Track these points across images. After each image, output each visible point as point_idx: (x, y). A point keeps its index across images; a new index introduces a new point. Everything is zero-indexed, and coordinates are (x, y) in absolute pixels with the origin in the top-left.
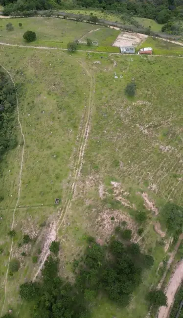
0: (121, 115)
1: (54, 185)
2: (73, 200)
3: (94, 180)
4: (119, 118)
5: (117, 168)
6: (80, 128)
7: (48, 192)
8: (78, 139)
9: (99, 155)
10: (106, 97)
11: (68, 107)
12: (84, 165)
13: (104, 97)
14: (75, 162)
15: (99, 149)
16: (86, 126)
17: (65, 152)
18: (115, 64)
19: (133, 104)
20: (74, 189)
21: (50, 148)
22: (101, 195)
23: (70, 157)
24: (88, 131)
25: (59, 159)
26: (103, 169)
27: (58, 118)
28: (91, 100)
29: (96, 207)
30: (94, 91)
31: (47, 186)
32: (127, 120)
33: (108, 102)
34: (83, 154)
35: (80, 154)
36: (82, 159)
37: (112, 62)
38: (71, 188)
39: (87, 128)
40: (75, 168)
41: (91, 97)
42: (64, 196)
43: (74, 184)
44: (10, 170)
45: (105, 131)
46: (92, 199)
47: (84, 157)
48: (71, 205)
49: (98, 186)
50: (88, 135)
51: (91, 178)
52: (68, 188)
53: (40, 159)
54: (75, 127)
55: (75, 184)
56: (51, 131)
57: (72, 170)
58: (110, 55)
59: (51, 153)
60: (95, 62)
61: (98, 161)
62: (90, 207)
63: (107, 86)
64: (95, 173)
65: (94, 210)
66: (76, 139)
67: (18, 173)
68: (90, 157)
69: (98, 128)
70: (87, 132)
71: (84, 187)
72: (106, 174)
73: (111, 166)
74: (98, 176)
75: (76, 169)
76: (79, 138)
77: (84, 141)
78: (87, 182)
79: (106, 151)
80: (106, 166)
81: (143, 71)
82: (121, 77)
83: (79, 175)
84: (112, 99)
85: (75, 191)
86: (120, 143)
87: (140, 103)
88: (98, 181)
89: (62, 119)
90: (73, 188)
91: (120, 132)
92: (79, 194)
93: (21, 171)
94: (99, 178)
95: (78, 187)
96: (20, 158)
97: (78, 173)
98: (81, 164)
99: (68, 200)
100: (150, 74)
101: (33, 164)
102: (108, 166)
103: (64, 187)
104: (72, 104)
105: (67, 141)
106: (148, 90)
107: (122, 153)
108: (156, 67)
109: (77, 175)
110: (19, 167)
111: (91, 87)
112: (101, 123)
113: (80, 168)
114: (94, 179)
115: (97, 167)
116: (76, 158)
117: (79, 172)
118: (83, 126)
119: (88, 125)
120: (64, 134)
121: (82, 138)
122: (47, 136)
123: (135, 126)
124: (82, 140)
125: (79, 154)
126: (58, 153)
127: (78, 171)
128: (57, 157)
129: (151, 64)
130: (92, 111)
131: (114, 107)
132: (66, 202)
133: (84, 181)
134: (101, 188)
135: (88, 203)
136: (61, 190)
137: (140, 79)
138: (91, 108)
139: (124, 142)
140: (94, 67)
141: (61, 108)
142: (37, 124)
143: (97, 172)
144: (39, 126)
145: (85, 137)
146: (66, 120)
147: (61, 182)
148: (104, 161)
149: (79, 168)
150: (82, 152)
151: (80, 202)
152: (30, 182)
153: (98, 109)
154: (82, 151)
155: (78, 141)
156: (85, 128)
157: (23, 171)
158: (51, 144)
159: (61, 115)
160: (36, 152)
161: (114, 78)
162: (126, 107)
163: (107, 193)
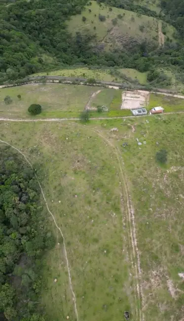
0: (161, 186)
1: (115, 291)
2: (144, 308)
3: (159, 276)
4: (160, 191)
5: (179, 254)
6: (122, 209)
7: (111, 304)
8: (124, 224)
9: (154, 241)
10: (138, 167)
11: (102, 185)
12: (141, 256)
13: (136, 168)
14: (129, 255)
15: (152, 232)
16: (128, 206)
17: (115, 243)
18: (134, 130)
19: (168, 172)
20: (140, 293)
21: (96, 241)
22: (173, 293)
23: (122, 249)
24: (132, 212)
25: (111, 255)
26: (164, 259)
27: (95, 201)
28: (124, 174)
29: (173, 312)
30: (124, 163)
31: (108, 294)
32: (169, 192)
33: (141, 173)
34: (136, 243)
35: (133, 243)
36: (137, 249)
37: (130, 128)
38: (137, 291)
39: (130, 208)
40: (132, 263)
41: (123, 170)
42: (132, 305)
43: (138, 285)
44: (56, 280)
45: (151, 209)
46: (165, 302)
47: (138, 246)
48: (143, 316)
49: (166, 283)
50: (133, 217)
51: (154, 272)
52: (133, 293)
53: (89, 258)
54: (117, 209)
55: (140, 287)
56: (91, 218)
57: (130, 267)
58: (125, 120)
59: (100, 248)
60: (112, 130)
61: (155, 249)
62: (166, 315)
63: (134, 155)
64: (157, 266)
65: (172, 317)
66: (122, 224)
67: (68, 282)
68: (144, 245)
69: (142, 207)
70: (131, 214)
71: (150, 287)
72: (169, 264)
73: (172, 252)
74: (162, 269)
75: (134, 264)
76: (125, 221)
77: (132, 226)
78: (153, 280)
79: (160, 234)
80: (165, 254)
81: (163, 133)
82: (145, 142)
83: (140, 273)
84: (146, 170)
85: (143, 295)
86: (171, 221)
87: (173, 169)
88: (163, 276)
89: (99, 201)
90: (138, 292)
91: (167, 208)
92: (148, 299)
93: (70, 279)
94: (164, 271)
95: (144, 289)
96: (63, 260)
97: (138, 270)
98: (138, 257)
99: (138, 310)
100: (171, 135)
101: (82, 266)
102: (168, 252)
103: (129, 293)
104: (105, 182)
105: (113, 228)
106: (176, 153)
107: (177, 232)
108: (173, 126)
109: (138, 272)
110: (67, 273)
111: (118, 158)
112: (143, 199)
113: (139, 262)
114: (158, 273)
115: (156, 258)
116: (129, 249)
117: (139, 268)
118: (124, 208)
119: (130, 204)
120: (107, 220)
121: (129, 222)
122: (88, 226)
123: (179, 197)
124: (129, 225)
125: (131, 243)
126: (107, 246)
127: (137, 267)
128: (108, 252)
129: (167, 124)
130: (128, 187)
131: (150, 179)
132: (137, 314)
133: (148, 280)
134: (170, 284)
135: (162, 308)
136: (127, 297)
137: (163, 142)
138: (126, 184)
139: (175, 219)
140: (114, 136)
141: (94, 189)
142: (73, 212)
143: (159, 263)
144: (75, 215)
145: (132, 220)
146: (104, 202)
147: (123, 286)
148: (161, 247)
149: (137, 263)
150: (134, 241)
151: (154, 310)
152: (85, 293)
153: (134, 183)
154: (134, 239)
155: (125, 226)
156: (128, 209)
157: (73, 278)
158: (95, 236)
159: (97, 197)
160: (81, 249)
161: (138, 145)
162: (162, 176)
163: (180, 290)
